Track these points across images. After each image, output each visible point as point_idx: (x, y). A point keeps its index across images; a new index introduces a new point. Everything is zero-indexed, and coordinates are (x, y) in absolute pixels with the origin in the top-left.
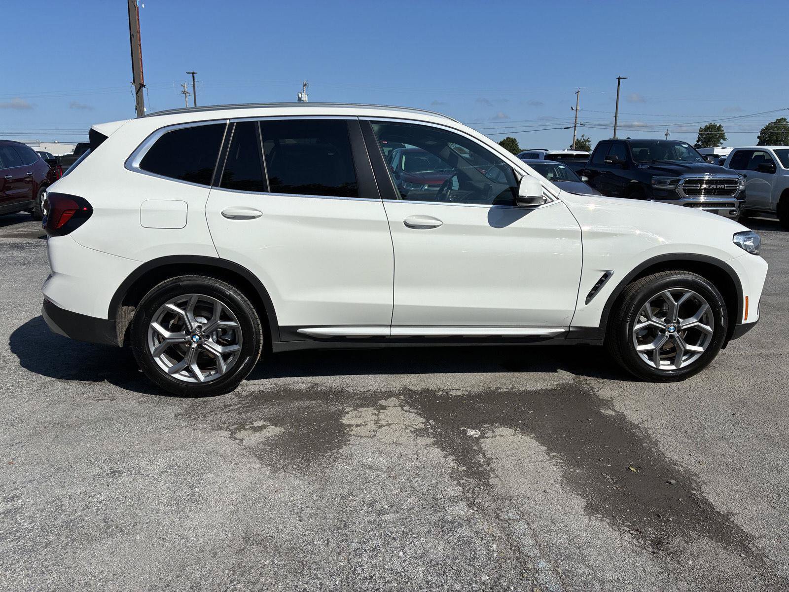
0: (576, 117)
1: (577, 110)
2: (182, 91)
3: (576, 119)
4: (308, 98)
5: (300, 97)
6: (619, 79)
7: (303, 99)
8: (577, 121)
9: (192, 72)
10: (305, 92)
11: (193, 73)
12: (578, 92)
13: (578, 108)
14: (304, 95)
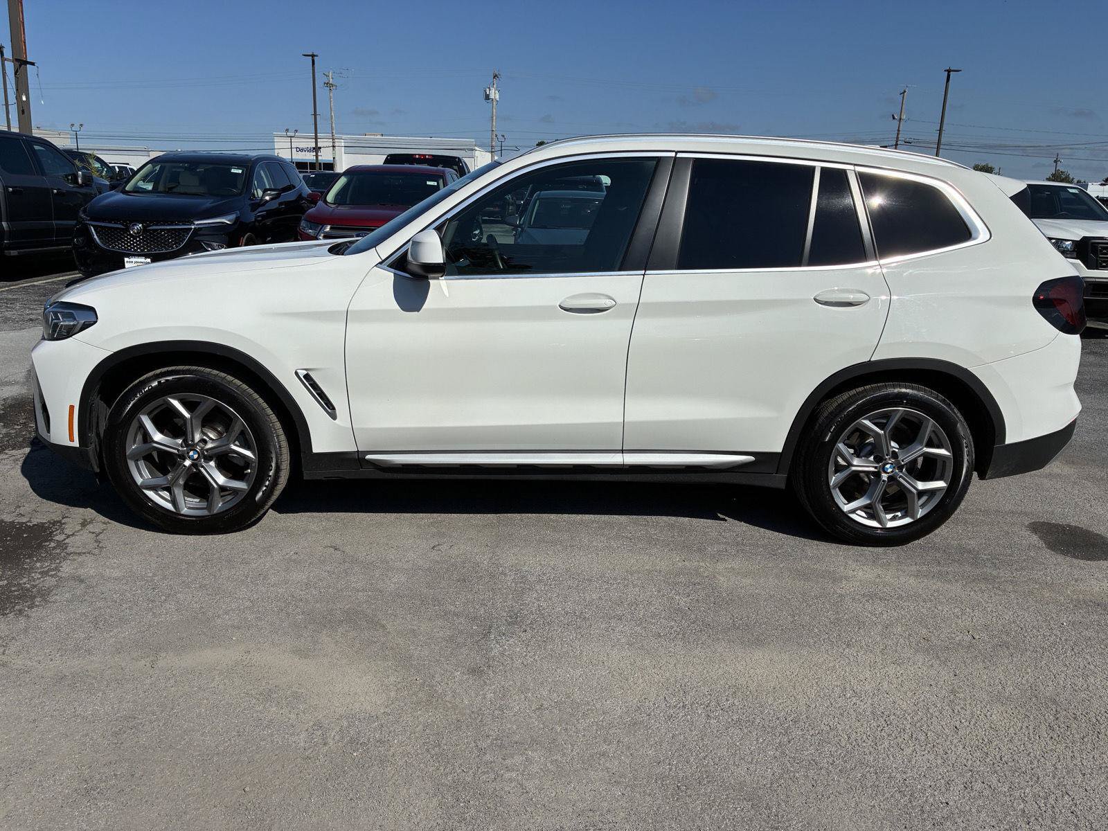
0: (899, 130)
1: (900, 119)
2: (325, 83)
3: (898, 134)
4: (499, 96)
5: (488, 93)
6: (949, 71)
7: (492, 96)
8: (900, 136)
9: (311, 53)
10: (495, 86)
11: (313, 56)
12: (905, 92)
13: (904, 117)
14: (493, 91)
